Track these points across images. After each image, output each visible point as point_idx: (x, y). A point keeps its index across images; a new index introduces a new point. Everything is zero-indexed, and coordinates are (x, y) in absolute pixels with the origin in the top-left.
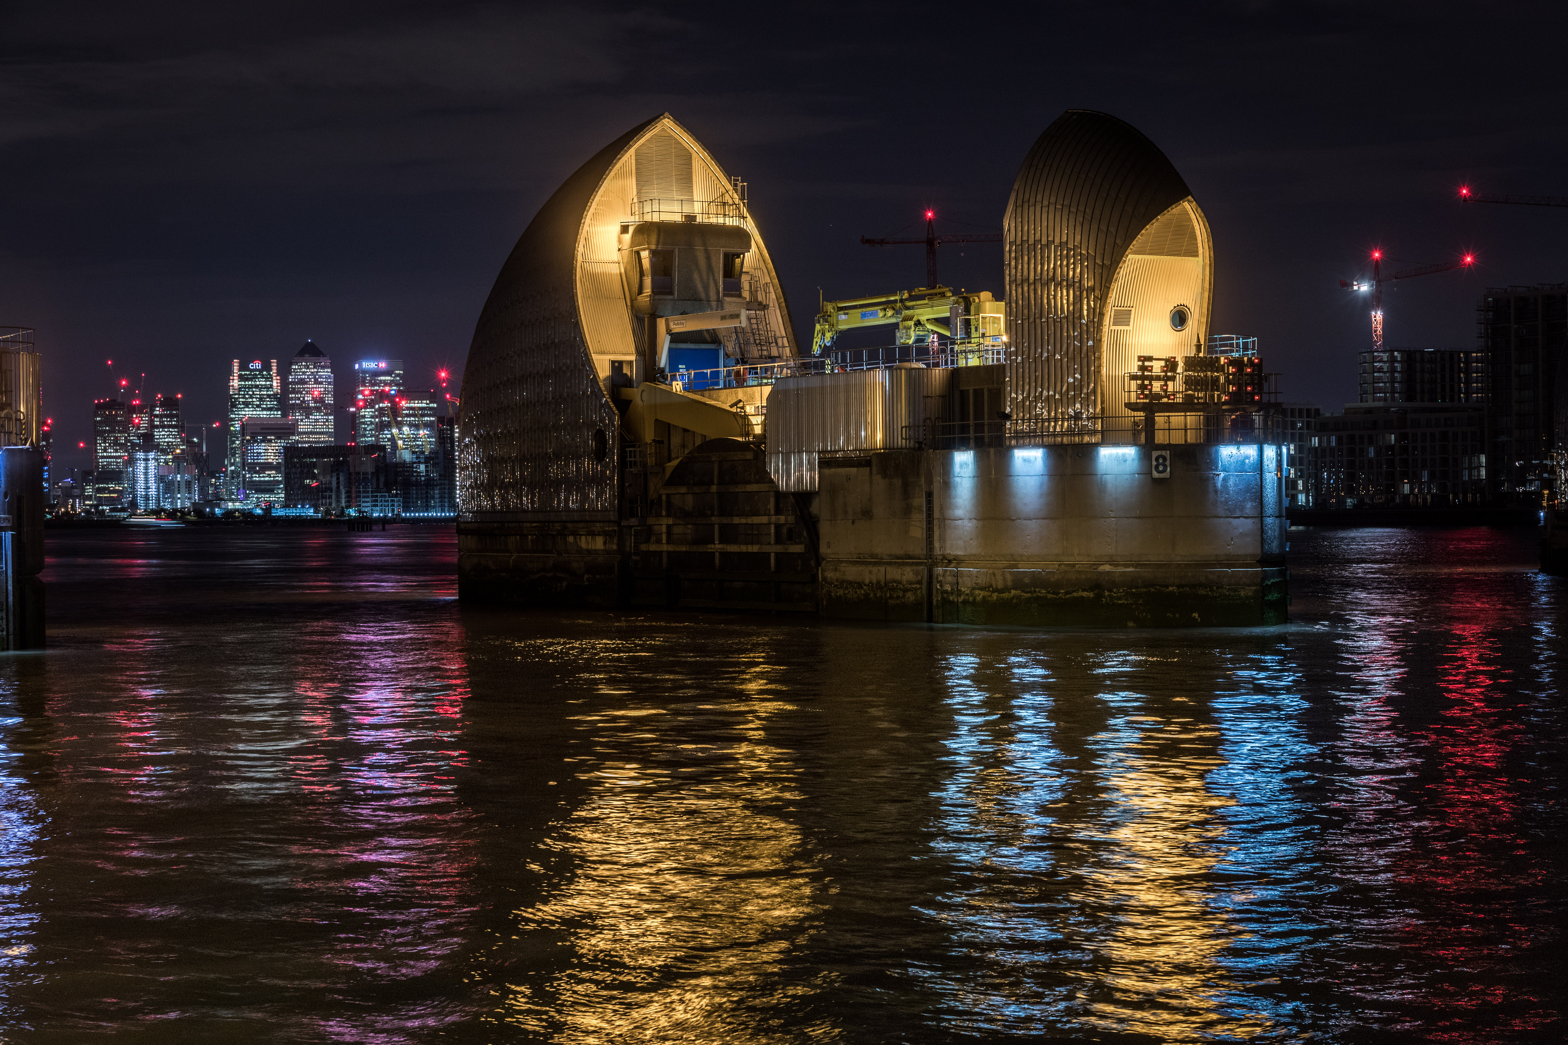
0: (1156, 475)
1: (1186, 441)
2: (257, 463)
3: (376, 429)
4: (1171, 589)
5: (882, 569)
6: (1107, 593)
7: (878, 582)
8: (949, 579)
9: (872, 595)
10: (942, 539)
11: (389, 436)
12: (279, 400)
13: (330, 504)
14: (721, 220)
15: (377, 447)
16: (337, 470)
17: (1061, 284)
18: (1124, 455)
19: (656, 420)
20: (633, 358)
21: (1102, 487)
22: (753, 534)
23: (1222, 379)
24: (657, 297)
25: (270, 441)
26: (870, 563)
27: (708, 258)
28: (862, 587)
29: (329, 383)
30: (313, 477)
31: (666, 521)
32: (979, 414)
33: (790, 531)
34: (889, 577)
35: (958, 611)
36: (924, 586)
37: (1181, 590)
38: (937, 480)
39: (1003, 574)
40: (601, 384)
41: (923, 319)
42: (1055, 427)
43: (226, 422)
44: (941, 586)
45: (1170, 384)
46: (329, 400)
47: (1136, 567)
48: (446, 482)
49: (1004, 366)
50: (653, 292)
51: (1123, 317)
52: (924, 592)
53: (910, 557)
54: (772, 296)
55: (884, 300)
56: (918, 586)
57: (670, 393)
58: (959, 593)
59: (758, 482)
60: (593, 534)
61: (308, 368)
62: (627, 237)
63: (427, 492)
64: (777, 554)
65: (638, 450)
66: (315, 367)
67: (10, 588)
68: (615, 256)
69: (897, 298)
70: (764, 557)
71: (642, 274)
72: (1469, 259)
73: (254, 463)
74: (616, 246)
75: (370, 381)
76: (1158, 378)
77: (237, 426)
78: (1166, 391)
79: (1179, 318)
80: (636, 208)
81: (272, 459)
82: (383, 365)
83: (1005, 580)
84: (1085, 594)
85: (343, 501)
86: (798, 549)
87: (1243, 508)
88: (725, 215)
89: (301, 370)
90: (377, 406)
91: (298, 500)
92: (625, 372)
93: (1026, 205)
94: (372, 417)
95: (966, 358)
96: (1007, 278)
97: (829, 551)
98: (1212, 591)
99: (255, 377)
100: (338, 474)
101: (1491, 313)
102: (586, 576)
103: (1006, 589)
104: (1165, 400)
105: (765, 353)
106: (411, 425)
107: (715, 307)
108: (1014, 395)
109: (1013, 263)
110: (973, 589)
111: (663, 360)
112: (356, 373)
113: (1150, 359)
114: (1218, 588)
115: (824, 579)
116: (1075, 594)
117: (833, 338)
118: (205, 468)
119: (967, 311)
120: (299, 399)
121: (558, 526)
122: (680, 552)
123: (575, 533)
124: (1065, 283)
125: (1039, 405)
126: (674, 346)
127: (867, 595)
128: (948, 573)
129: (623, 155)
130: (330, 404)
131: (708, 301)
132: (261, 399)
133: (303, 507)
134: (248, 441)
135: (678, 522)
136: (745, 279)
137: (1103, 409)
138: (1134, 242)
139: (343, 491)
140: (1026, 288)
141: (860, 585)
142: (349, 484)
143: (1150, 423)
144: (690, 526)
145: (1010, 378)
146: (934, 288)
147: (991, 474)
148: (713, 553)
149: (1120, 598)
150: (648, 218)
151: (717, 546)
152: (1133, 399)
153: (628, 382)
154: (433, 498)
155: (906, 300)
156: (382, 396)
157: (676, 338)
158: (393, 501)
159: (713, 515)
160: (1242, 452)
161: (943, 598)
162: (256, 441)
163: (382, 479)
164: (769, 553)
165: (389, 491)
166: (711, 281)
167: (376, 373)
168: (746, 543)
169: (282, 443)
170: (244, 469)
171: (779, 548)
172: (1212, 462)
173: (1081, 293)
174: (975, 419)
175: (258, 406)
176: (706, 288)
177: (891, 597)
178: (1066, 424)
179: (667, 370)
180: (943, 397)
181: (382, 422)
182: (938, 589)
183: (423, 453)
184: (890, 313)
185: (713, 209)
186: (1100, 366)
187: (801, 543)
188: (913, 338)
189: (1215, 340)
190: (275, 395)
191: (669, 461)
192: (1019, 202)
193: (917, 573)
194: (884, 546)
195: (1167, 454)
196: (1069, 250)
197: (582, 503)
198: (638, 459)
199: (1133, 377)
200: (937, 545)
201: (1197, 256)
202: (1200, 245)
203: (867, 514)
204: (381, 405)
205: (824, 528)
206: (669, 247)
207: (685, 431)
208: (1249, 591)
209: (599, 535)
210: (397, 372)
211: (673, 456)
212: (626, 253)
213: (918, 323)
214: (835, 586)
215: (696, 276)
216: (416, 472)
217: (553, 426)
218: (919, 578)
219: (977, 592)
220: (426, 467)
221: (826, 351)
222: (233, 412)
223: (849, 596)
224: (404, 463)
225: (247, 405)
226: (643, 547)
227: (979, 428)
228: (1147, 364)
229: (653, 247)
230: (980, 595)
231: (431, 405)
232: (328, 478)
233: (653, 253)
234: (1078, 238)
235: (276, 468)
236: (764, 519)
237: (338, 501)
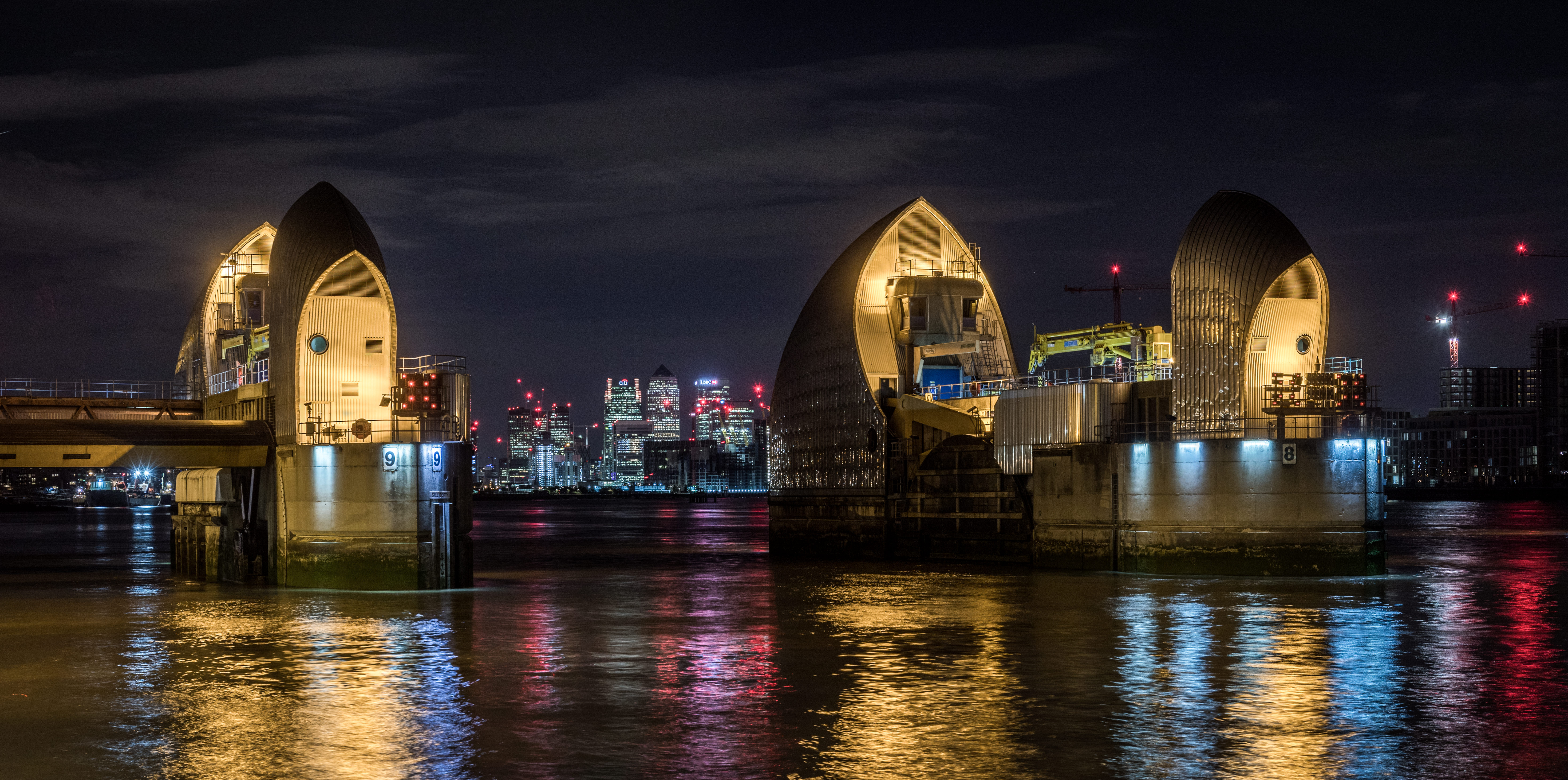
0: (1285, 461)
1: (1308, 436)
2: (625, 454)
3: (710, 429)
4: (1296, 546)
5: (1080, 531)
6: (1248, 550)
7: (1077, 541)
8: (1130, 538)
9: (1072, 551)
10: (1125, 509)
11: (719, 434)
12: (640, 408)
13: (677, 483)
14: (961, 275)
15: (710, 442)
16: (682, 458)
17: (1214, 319)
18: (1261, 447)
19: (913, 422)
20: (896, 376)
21: (1245, 472)
22: (984, 506)
23: (1336, 390)
24: (914, 332)
25: (634, 437)
26: (1071, 527)
27: (952, 303)
28: (1065, 545)
29: (676, 396)
30: (665, 463)
31: (920, 496)
32: (1152, 417)
33: (1012, 503)
34: (1084, 537)
35: (1136, 563)
36: (1111, 544)
37: (1304, 547)
38: (1121, 465)
39: (1170, 535)
40: (873, 395)
41: (1111, 346)
42: (1209, 426)
43: (602, 424)
44: (1124, 544)
45: (1296, 393)
46: (676, 407)
47: (1270, 530)
48: (761, 467)
49: (1171, 381)
50: (911, 328)
51: (1261, 344)
52: (1111, 548)
53: (1100, 523)
54: (999, 330)
55: (1081, 332)
56: (1107, 544)
57: (924, 402)
58: (1137, 549)
59: (988, 467)
60: (867, 505)
61: (661, 384)
62: (892, 288)
63: (746, 475)
64: (1002, 520)
65: (900, 443)
66: (666, 384)
67: (448, 543)
68: (884, 302)
69: (1092, 331)
70: (992, 522)
71: (903, 315)
72: (1524, 299)
73: (622, 454)
74: (884, 294)
75: (706, 394)
76: (1287, 389)
77: (610, 427)
78: (1293, 399)
79: (1303, 344)
80: (899, 266)
81: (636, 451)
82: (715, 382)
83: (1171, 540)
84: (1232, 550)
85: (686, 481)
86: (1017, 516)
87: (1351, 487)
88: (964, 271)
89: (657, 386)
90: (711, 412)
91: (654, 480)
92: (890, 386)
93: (1188, 262)
94: (707, 420)
95: (1143, 375)
96: (1174, 316)
97: (1040, 518)
98: (1327, 548)
99: (623, 391)
100: (683, 462)
101: (1542, 340)
102: (862, 536)
103: (1172, 546)
104: (1292, 406)
105: (993, 372)
106: (735, 426)
107: (956, 338)
108: (1178, 403)
109: (1178, 305)
110: (1148, 546)
111: (918, 378)
112: (695, 388)
113: (1281, 375)
114: (1332, 546)
115: (1037, 538)
116: (1224, 550)
117: (1043, 361)
118: (588, 458)
119: (1144, 340)
120: (654, 407)
121: (841, 499)
122: (931, 518)
123: (854, 505)
124: (1217, 319)
125: (1197, 409)
126: (927, 367)
127: (1068, 550)
128: (1129, 534)
129: (889, 228)
130: (677, 411)
131: (952, 334)
132: (627, 407)
133: (657, 485)
134: (618, 437)
135: (929, 496)
136: (978, 317)
137: (1245, 413)
138: (1269, 288)
139: (686, 474)
140: (1188, 323)
141: (1063, 543)
142: (690, 469)
143: (1281, 424)
144: (938, 499)
145: (1176, 389)
146: (1119, 323)
147: (1161, 461)
148: (955, 519)
149: (1258, 554)
150: (907, 274)
151: (958, 514)
152: (1268, 405)
153: (893, 394)
154: (751, 478)
155: (1098, 332)
156: (714, 405)
157: (928, 361)
158: (722, 481)
159: (954, 491)
160: (1351, 444)
161: (1125, 552)
162: (623, 438)
163: (714, 465)
164: (996, 520)
165: (719, 474)
166: (954, 319)
167: (710, 388)
168: (979, 512)
169: (643, 439)
170: (615, 458)
171: (1004, 516)
172: (1328, 453)
173: (1229, 326)
174: (1150, 420)
175: (625, 412)
176: (950, 324)
177: (1087, 552)
178: (1218, 424)
179: (921, 385)
180: (1125, 404)
181: (714, 423)
182: (1121, 546)
183: (743, 446)
184: (1086, 342)
185: (955, 267)
186: (1243, 381)
187: (1019, 512)
188: (1103, 361)
189: (1331, 361)
190: (638, 404)
191: (923, 452)
192: (1183, 259)
193: (1105, 534)
194: (1080, 515)
195: (1294, 446)
196: (1220, 294)
197: (859, 484)
198: (900, 450)
199: (1268, 389)
200: (1121, 513)
201: (1317, 298)
202: (1319, 290)
203: (1069, 490)
204: (714, 411)
205: (1037, 501)
206: (923, 295)
207: (935, 429)
208: (1356, 549)
209: (871, 505)
210: (725, 387)
211: (926, 448)
212: (891, 299)
213: (1107, 350)
214: (1045, 544)
215: (943, 316)
216: (739, 460)
217: (838, 426)
218: (1108, 538)
219: (1151, 548)
220: (746, 456)
221: (1038, 371)
222: (607, 417)
223: (1055, 551)
224: (730, 454)
225: (617, 411)
226: (904, 515)
227: (1152, 427)
228: (1279, 379)
229: (912, 295)
230: (1153, 550)
231: (750, 411)
232: (676, 464)
233: (912, 300)
234: (1227, 286)
235: (638, 457)
236: (993, 495)
237: (683, 481)
